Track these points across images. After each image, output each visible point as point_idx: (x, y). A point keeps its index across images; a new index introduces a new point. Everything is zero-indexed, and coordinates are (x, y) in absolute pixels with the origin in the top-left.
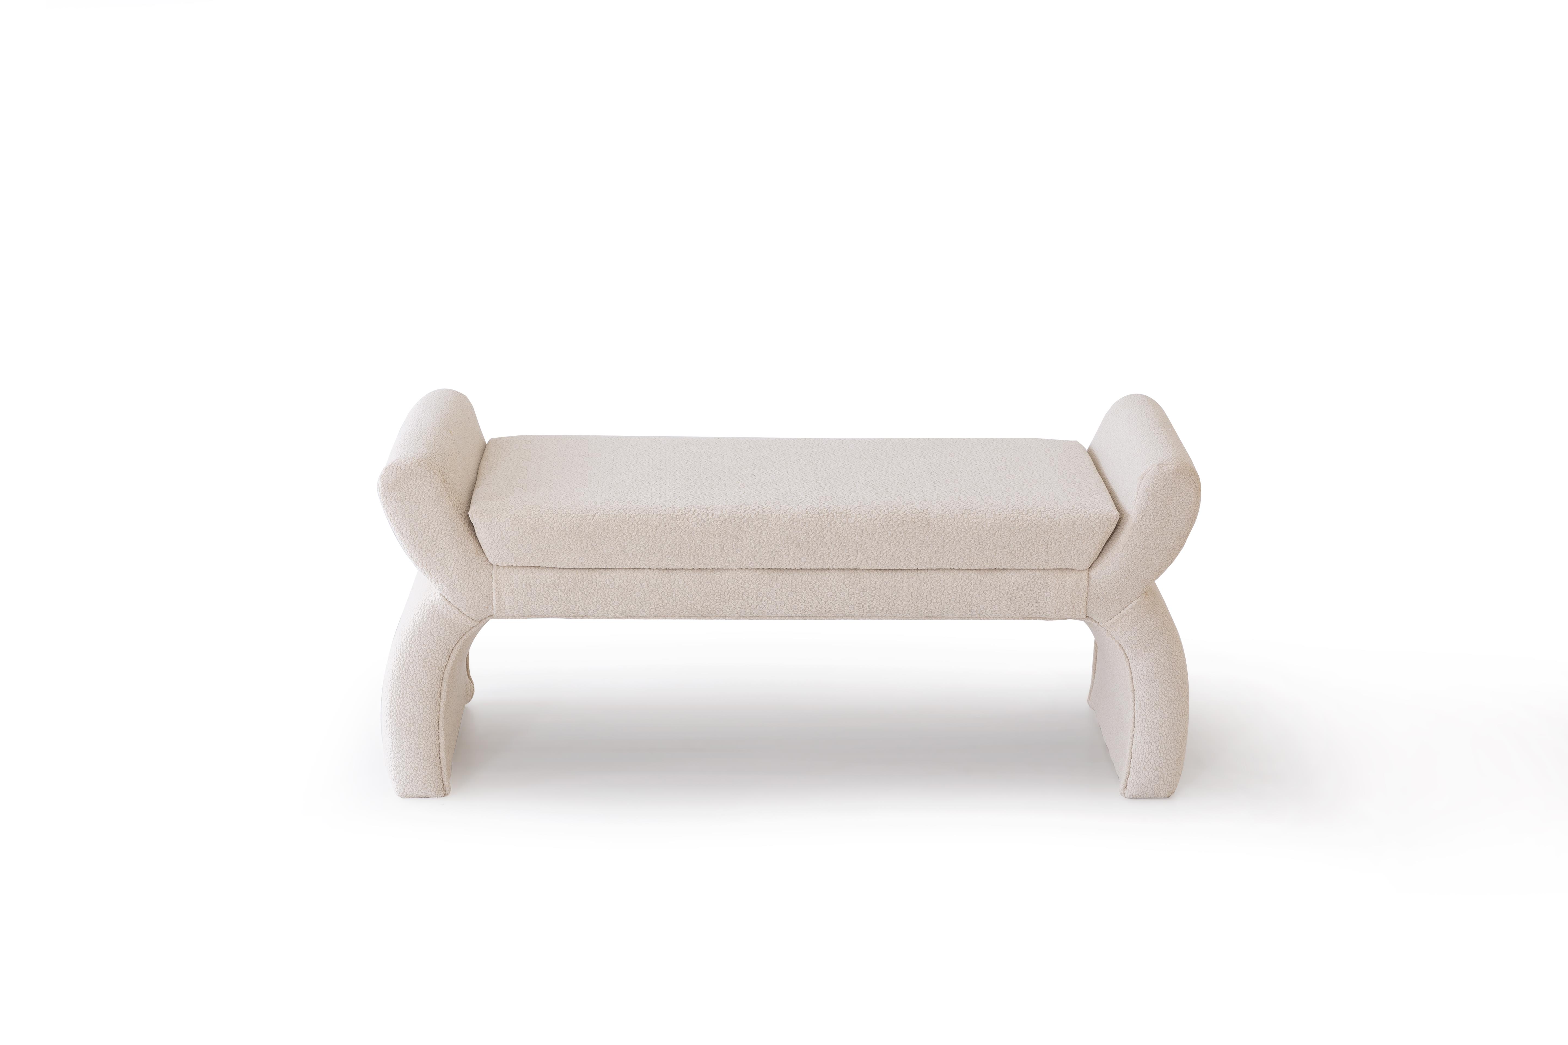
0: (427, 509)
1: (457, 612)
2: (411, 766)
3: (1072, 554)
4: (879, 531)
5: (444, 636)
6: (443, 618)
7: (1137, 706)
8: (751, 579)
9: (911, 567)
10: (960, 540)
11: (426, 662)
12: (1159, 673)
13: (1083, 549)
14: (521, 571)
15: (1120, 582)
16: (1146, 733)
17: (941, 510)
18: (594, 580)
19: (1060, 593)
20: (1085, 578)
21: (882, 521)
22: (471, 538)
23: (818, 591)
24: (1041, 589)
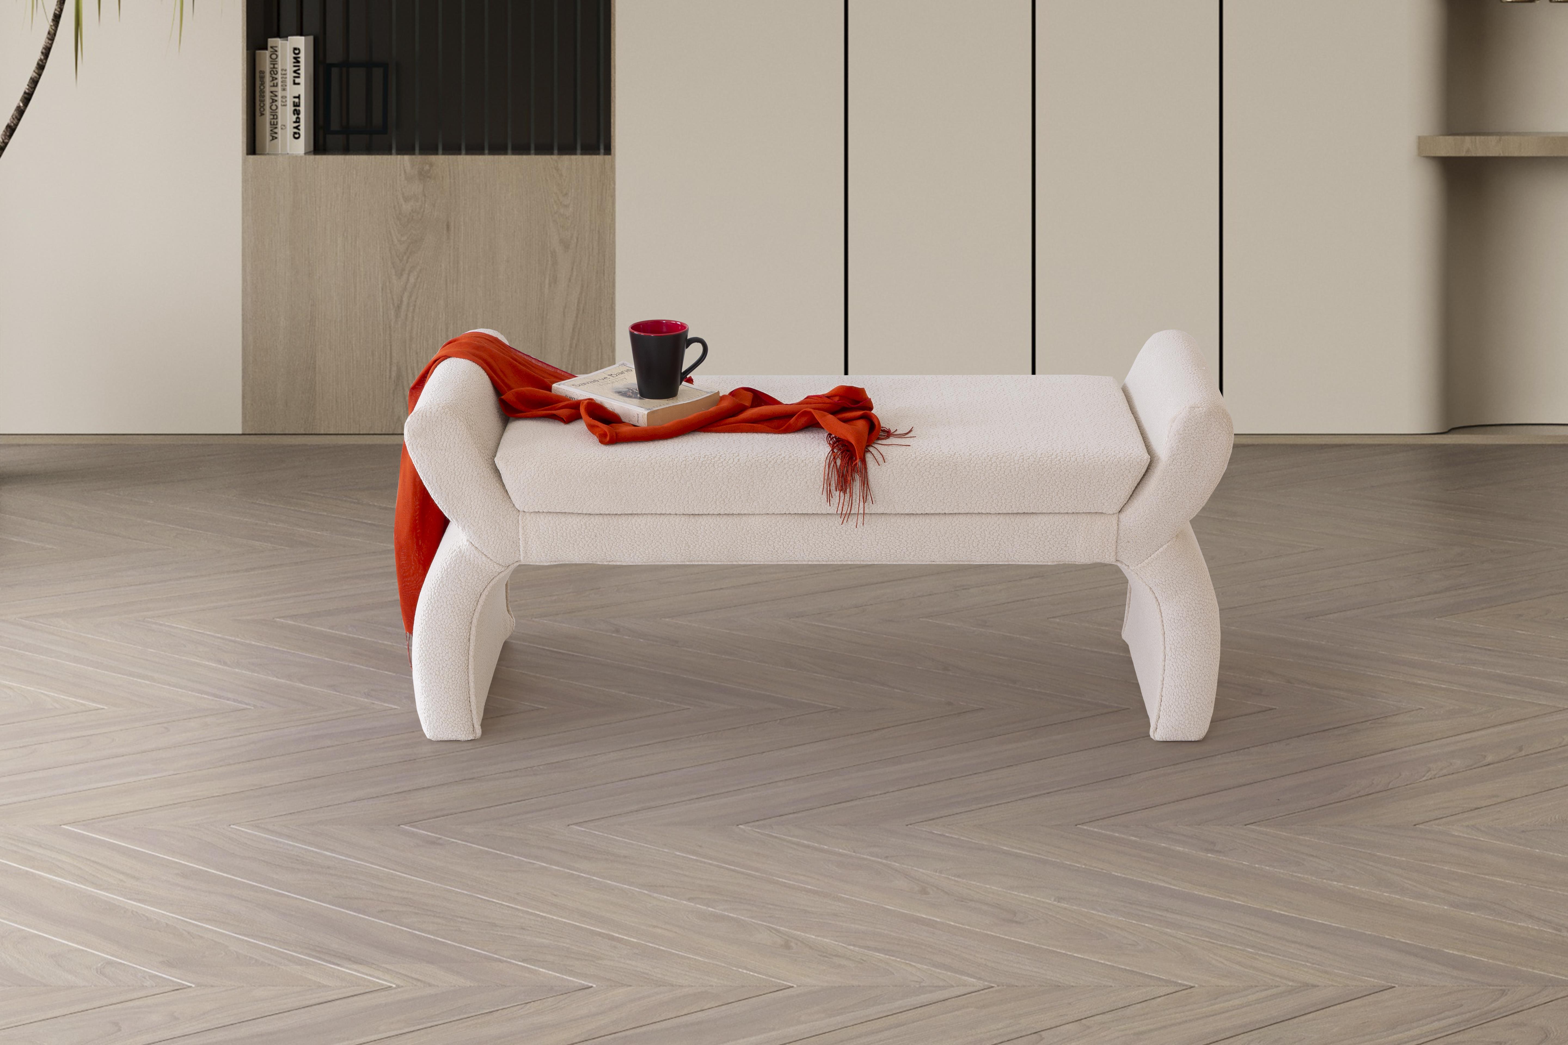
0: (453, 456)
1: (484, 558)
2: (441, 710)
3: (1102, 498)
4: (905, 476)
5: (471, 581)
6: (470, 563)
7: (1168, 649)
8: (778, 524)
9: (939, 511)
10: (988, 485)
11: (454, 608)
12: (1190, 616)
13: (1113, 493)
14: (547, 517)
15: (1150, 525)
16: (1176, 676)
17: (968, 454)
18: (619, 526)
19: (1089, 537)
20: (1115, 522)
22: (497, 485)
23: (845, 536)
24: (1071, 533)
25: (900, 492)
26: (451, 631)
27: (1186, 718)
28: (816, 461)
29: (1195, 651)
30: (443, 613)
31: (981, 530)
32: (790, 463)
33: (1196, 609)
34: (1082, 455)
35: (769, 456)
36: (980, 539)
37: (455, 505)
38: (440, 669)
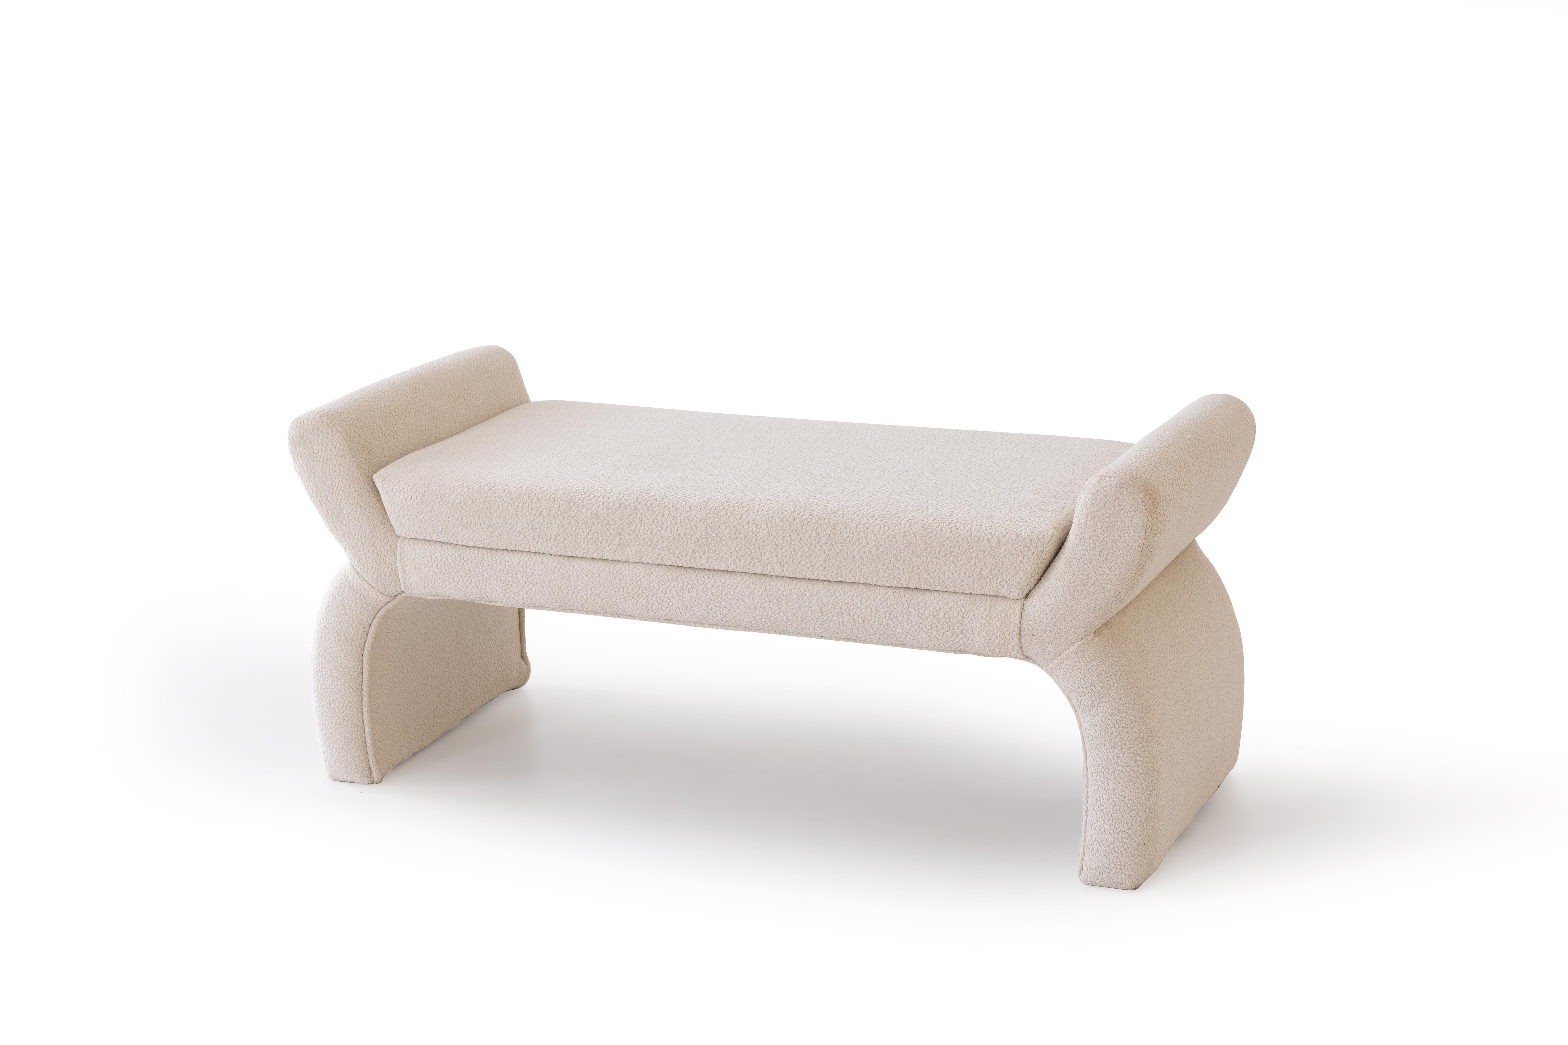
0: (330, 469)
1: (366, 585)
2: (333, 747)
3: (1001, 579)
4: (781, 532)
5: (355, 609)
6: (354, 589)
7: (1089, 772)
8: (651, 575)
9: (821, 577)
10: (871, 550)
11: (341, 636)
12: (1109, 735)
13: (1013, 574)
14: (424, 545)
15: (1057, 618)
16: (1097, 807)
17: (850, 513)
18: (493, 562)
19: (987, 624)
20: (1017, 610)
21: (785, 520)
22: (377, 505)
23: (721, 596)
24: (966, 617)
25: (777, 550)
26: (340, 661)
27: (1111, 861)
28: (687, 506)
29: (1118, 778)
30: (331, 640)
31: (866, 604)
32: (661, 506)
33: (1117, 726)
34: (979, 524)
35: (640, 497)
36: (865, 614)
37: (335, 523)
38: (331, 702)
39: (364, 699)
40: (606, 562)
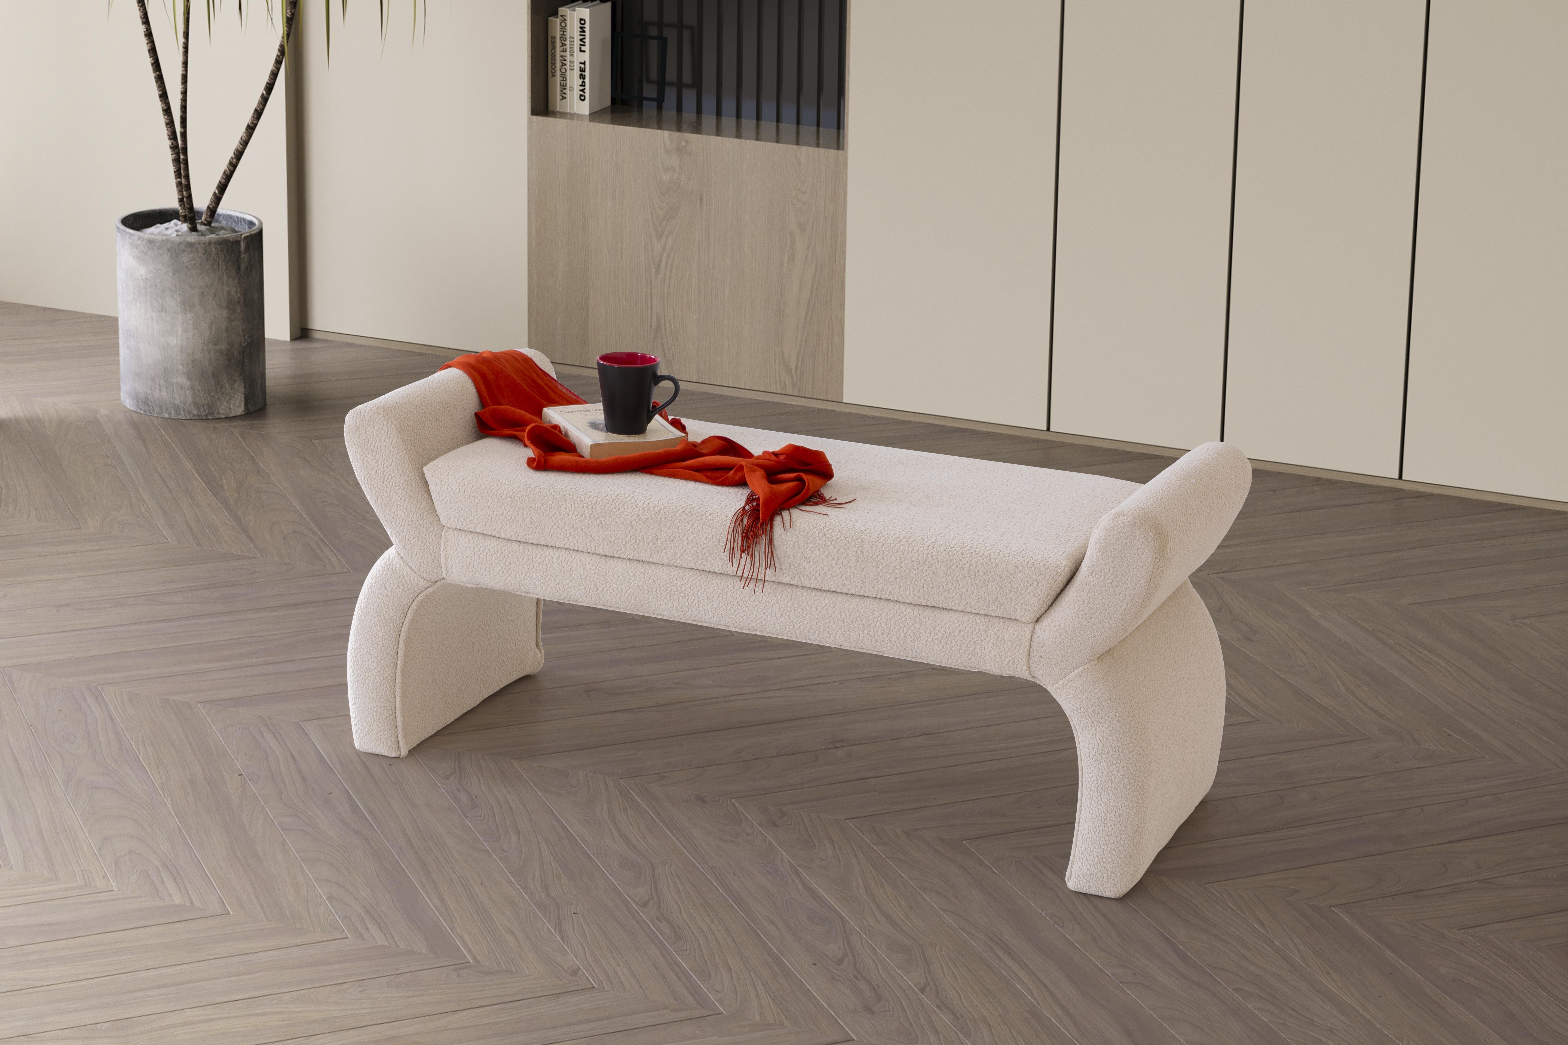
0: (383, 459)
1: (408, 570)
2: (365, 720)
3: (1015, 603)
4: (810, 546)
5: (397, 591)
6: (396, 573)
8: (684, 578)
9: (845, 590)
10: (895, 568)
11: (380, 616)
12: (1106, 753)
13: (1026, 599)
14: (468, 536)
15: (1065, 642)
16: (1089, 819)
17: (880, 533)
18: (533, 556)
19: (998, 644)
20: (1028, 633)
21: (815, 535)
22: (425, 495)
23: (749, 602)
24: (980, 637)
25: (806, 562)
26: (377, 640)
27: (1099, 870)
28: (723, 516)
29: (1111, 794)
30: (370, 619)
31: (886, 618)
32: (698, 515)
33: (1113, 745)
34: (998, 551)
35: (679, 504)
36: (885, 628)
37: (383, 510)
38: (366, 678)
39: (397, 677)
40: (641, 563)
